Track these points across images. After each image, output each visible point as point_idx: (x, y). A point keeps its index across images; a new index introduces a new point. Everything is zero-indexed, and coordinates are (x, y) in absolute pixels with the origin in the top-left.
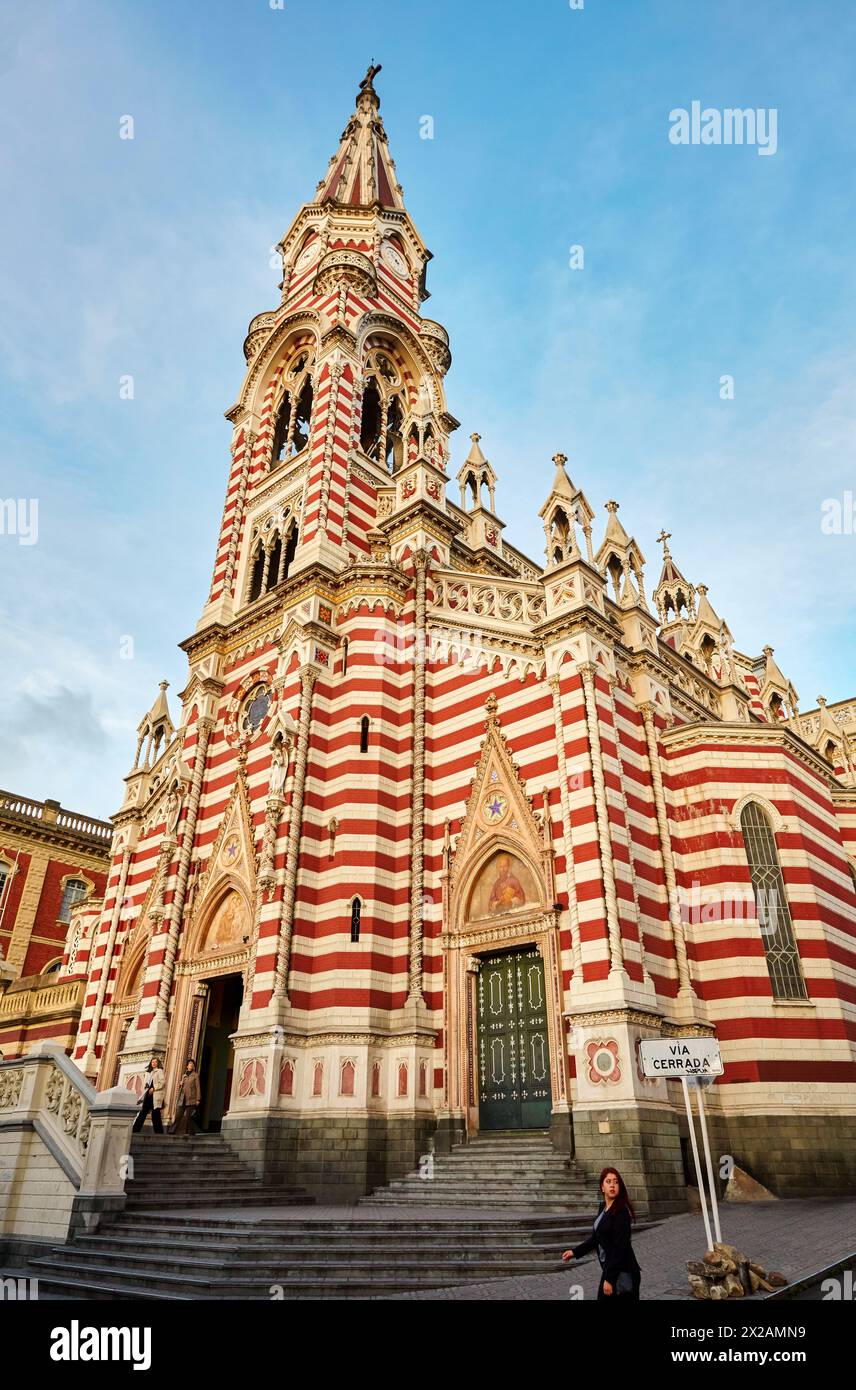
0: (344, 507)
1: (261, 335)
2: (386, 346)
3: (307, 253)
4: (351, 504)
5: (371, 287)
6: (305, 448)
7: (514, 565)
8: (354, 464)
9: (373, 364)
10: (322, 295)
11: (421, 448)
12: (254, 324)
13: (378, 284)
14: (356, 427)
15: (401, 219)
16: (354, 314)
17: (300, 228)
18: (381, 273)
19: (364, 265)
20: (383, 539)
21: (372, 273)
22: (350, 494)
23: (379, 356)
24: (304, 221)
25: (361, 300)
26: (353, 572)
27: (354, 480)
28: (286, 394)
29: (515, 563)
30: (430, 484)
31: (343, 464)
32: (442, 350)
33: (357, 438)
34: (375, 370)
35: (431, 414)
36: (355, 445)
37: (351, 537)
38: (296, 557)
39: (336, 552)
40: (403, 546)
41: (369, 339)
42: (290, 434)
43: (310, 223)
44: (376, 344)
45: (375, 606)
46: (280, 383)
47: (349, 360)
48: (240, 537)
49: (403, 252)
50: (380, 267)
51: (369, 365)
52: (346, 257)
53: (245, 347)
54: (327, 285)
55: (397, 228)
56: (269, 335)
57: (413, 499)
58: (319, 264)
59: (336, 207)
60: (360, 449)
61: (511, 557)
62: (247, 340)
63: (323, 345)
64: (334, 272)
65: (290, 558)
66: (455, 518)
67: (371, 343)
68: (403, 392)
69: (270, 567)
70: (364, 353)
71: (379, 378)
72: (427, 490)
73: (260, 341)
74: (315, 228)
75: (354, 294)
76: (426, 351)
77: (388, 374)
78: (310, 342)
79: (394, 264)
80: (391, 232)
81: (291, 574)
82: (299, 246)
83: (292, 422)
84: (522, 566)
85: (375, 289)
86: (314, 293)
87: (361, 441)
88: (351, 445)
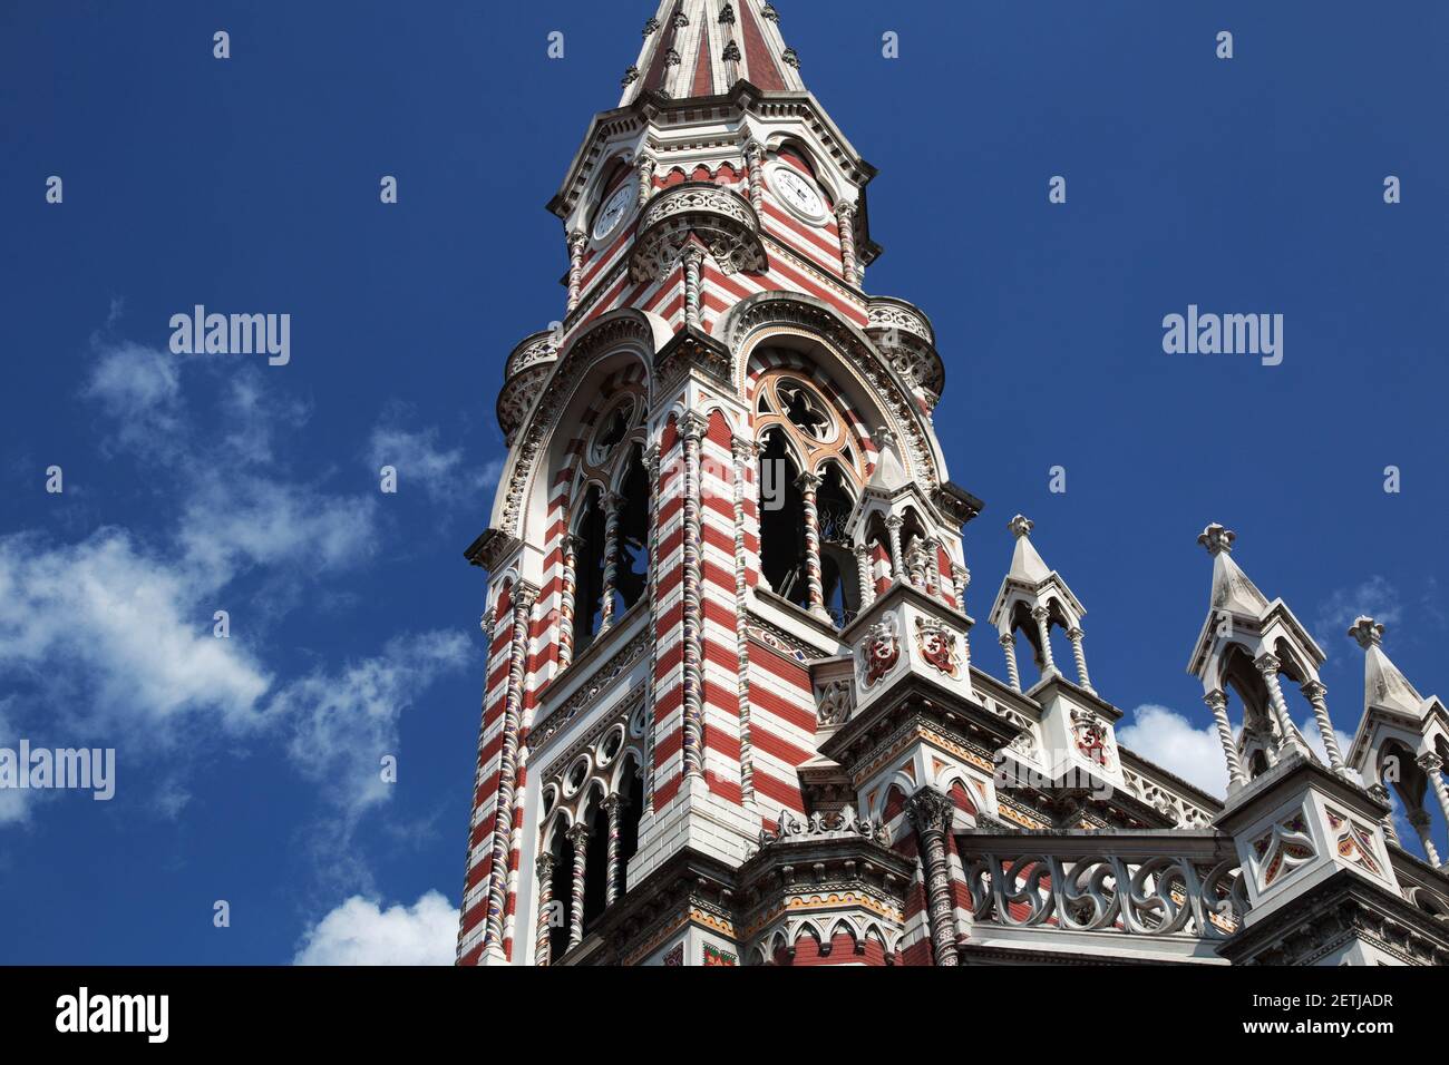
0: (739, 714)
1: (531, 380)
2: (796, 363)
3: (612, 206)
4: (754, 708)
5: (750, 250)
6: (641, 599)
7: (1158, 802)
8: (753, 618)
9: (772, 402)
10: (649, 282)
11: (899, 562)
12: (517, 360)
13: (765, 242)
14: (747, 538)
15: (800, 111)
16: (719, 306)
17: (594, 160)
18: (768, 221)
19: (731, 209)
20: (837, 780)
21: (749, 222)
22: (748, 684)
23: (784, 385)
24: (601, 146)
25: (732, 277)
26: (772, 863)
27: (758, 652)
28: (593, 493)
29: (1158, 797)
30: (928, 639)
31: (727, 620)
32: (921, 355)
33: (754, 561)
34: (780, 415)
35: (912, 486)
36: (750, 577)
37: (763, 783)
38: (642, 843)
39: (730, 819)
40: (884, 789)
41: (759, 353)
42: (609, 574)
43: (614, 148)
44: (775, 362)
45: (834, 936)
46: (580, 471)
47: (720, 402)
48: (516, 815)
49: (812, 170)
50: (767, 208)
51: (763, 407)
52: (692, 199)
53: (500, 410)
54: (658, 260)
55: (794, 129)
56: (545, 379)
57: (892, 678)
58: (637, 223)
59: (663, 110)
60: (764, 584)
61: (1146, 786)
62: (504, 394)
63: (660, 378)
64: (669, 231)
65: (628, 847)
66: (999, 709)
67: (764, 362)
68: (847, 454)
69: (587, 876)
70: (750, 383)
71: (791, 429)
72: (925, 653)
73: (530, 394)
74: (624, 156)
75: (716, 267)
76: (885, 363)
77: (807, 419)
78: (633, 379)
79: (794, 199)
80: (781, 139)
81: (632, 882)
82: (596, 197)
83: (609, 550)
84: (1179, 804)
85: (761, 252)
86: (630, 279)
87: (765, 569)
88: (740, 579)
